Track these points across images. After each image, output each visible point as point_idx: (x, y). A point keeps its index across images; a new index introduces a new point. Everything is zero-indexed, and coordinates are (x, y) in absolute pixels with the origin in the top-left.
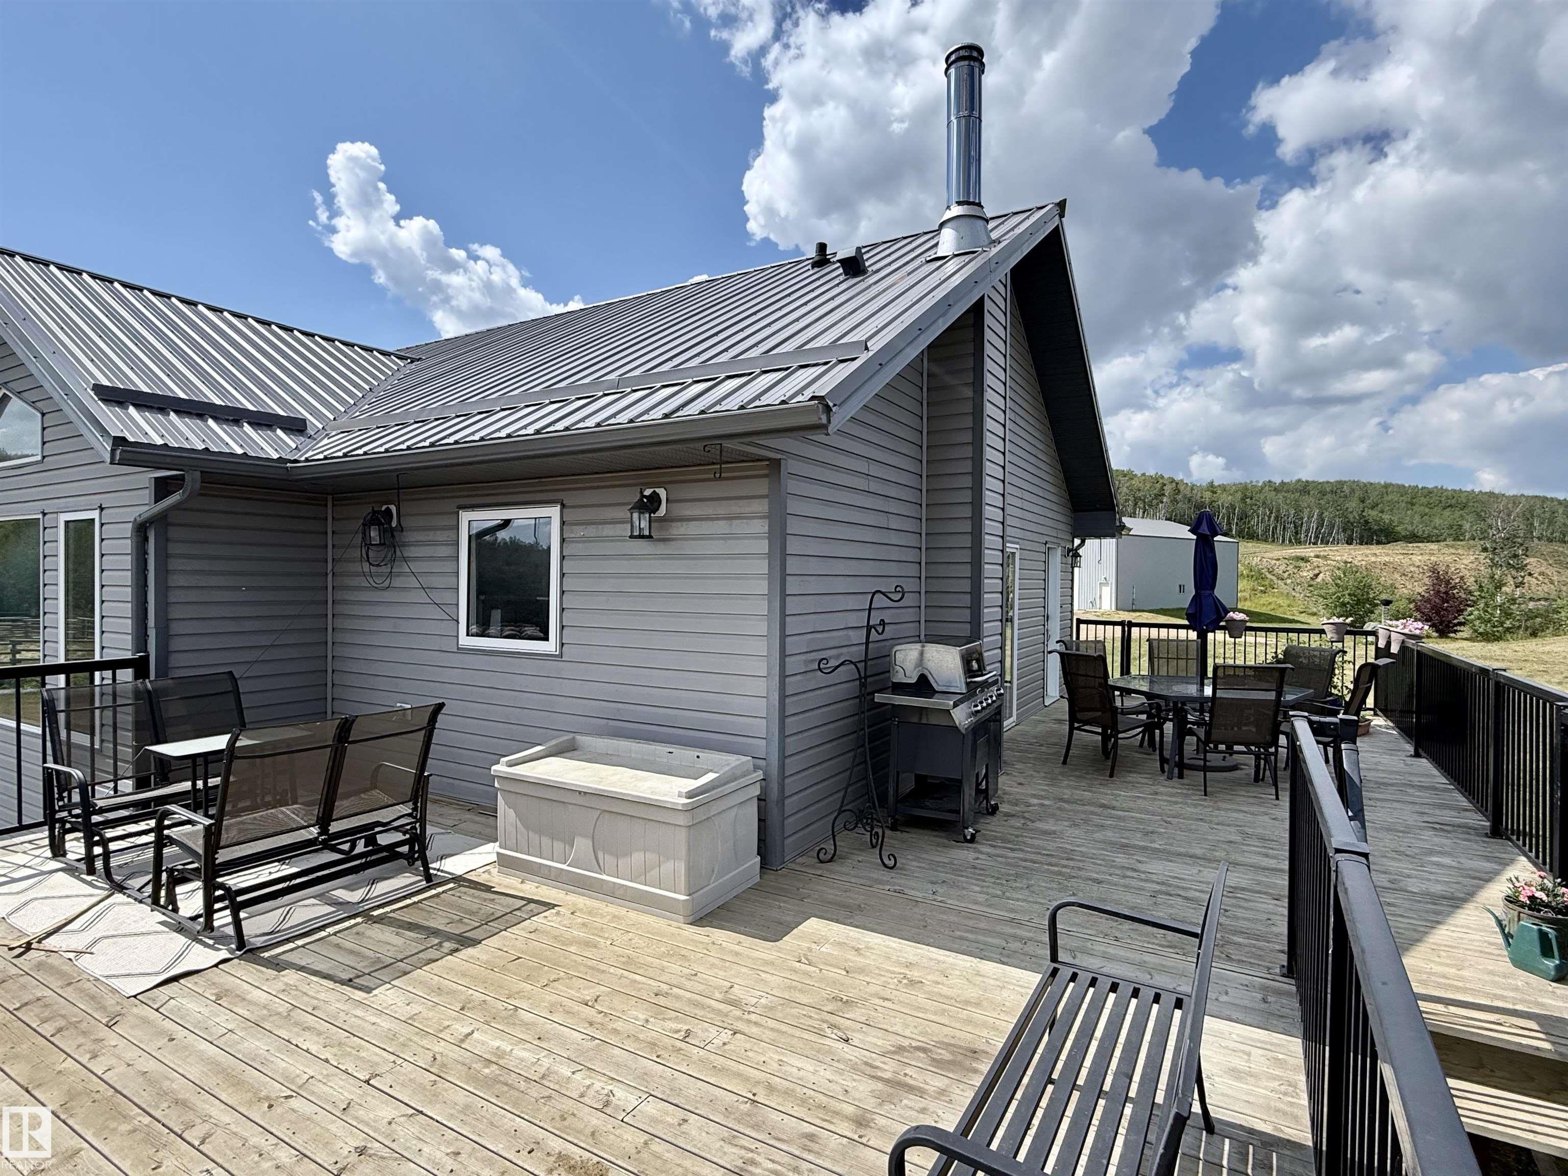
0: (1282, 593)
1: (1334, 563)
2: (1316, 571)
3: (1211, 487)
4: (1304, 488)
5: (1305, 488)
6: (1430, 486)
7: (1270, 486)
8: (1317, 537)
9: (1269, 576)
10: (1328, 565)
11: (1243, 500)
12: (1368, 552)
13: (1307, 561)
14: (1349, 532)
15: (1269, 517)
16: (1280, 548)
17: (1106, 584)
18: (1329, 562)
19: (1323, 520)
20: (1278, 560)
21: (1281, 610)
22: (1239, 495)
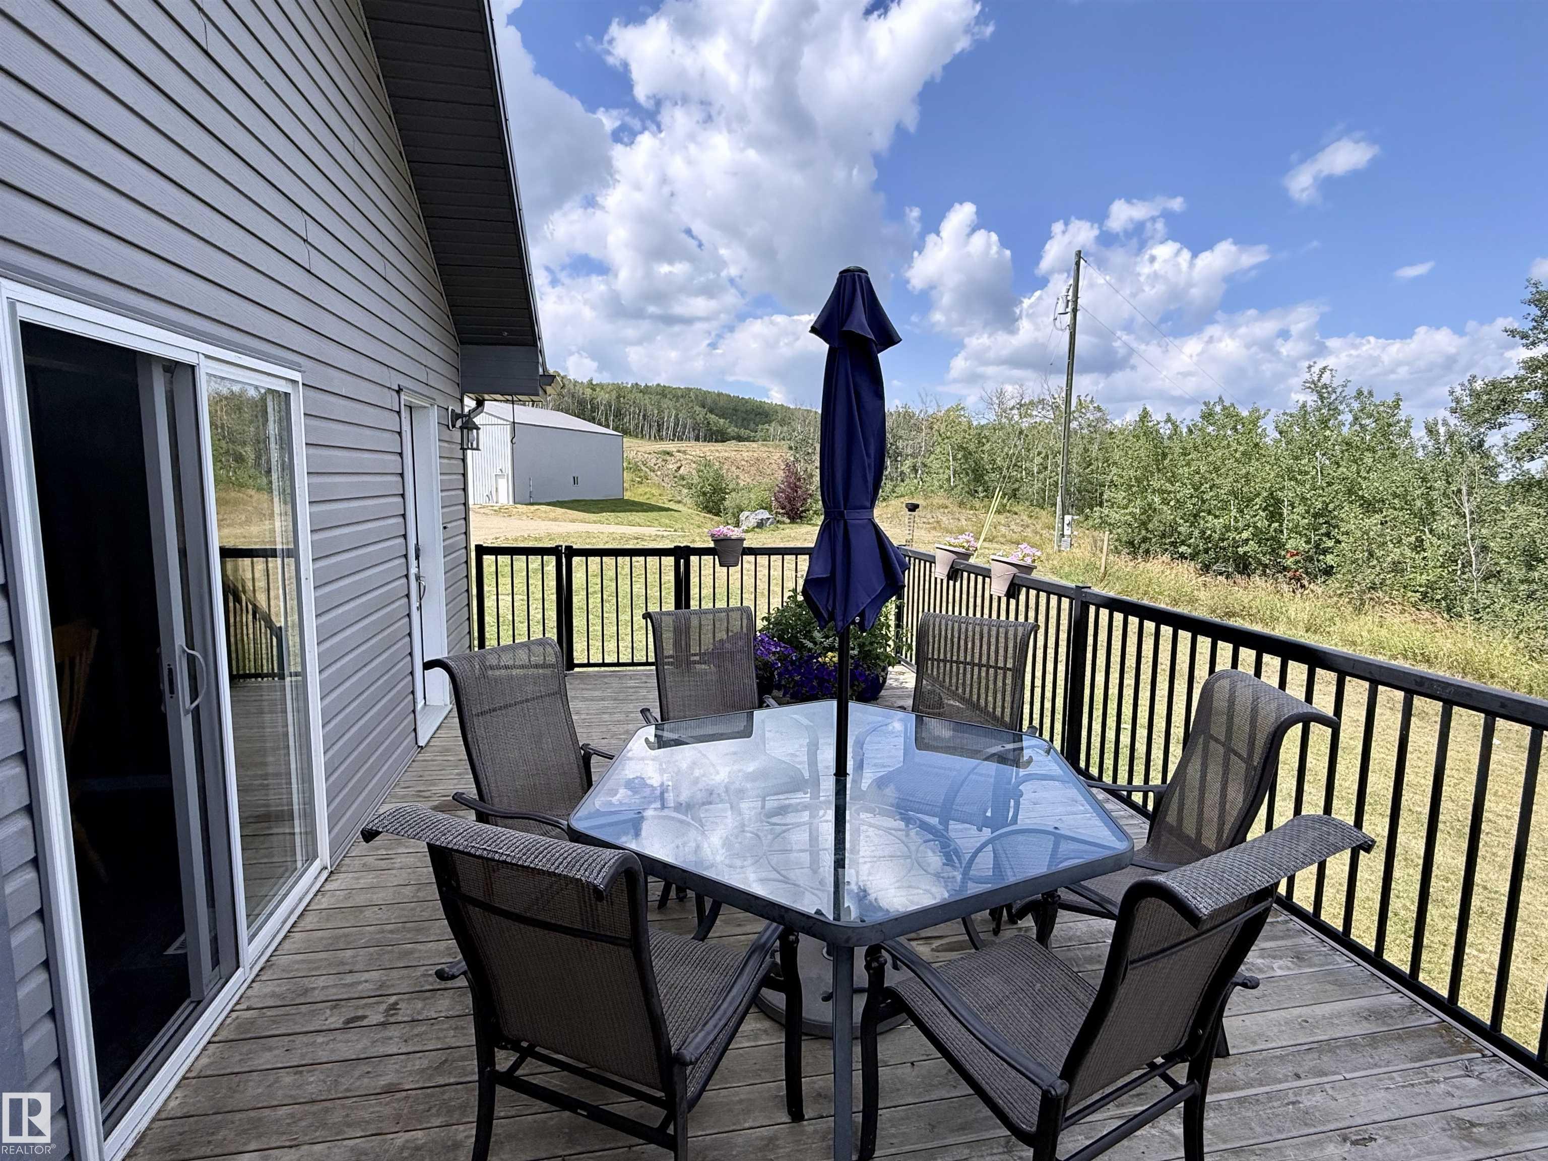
0: (654, 484)
1: (691, 457)
2: (679, 465)
3: (592, 386)
4: (663, 392)
5: (663, 390)
6: (747, 397)
7: (637, 388)
8: (674, 435)
9: (643, 468)
10: (686, 459)
11: (618, 397)
12: (713, 448)
13: (672, 455)
14: (696, 432)
15: (639, 415)
16: (650, 443)
17: (502, 476)
18: (688, 456)
19: (678, 420)
20: (650, 453)
21: (655, 498)
22: (614, 394)
